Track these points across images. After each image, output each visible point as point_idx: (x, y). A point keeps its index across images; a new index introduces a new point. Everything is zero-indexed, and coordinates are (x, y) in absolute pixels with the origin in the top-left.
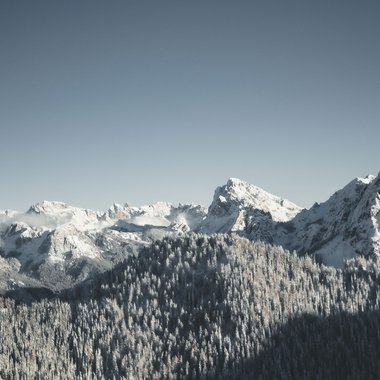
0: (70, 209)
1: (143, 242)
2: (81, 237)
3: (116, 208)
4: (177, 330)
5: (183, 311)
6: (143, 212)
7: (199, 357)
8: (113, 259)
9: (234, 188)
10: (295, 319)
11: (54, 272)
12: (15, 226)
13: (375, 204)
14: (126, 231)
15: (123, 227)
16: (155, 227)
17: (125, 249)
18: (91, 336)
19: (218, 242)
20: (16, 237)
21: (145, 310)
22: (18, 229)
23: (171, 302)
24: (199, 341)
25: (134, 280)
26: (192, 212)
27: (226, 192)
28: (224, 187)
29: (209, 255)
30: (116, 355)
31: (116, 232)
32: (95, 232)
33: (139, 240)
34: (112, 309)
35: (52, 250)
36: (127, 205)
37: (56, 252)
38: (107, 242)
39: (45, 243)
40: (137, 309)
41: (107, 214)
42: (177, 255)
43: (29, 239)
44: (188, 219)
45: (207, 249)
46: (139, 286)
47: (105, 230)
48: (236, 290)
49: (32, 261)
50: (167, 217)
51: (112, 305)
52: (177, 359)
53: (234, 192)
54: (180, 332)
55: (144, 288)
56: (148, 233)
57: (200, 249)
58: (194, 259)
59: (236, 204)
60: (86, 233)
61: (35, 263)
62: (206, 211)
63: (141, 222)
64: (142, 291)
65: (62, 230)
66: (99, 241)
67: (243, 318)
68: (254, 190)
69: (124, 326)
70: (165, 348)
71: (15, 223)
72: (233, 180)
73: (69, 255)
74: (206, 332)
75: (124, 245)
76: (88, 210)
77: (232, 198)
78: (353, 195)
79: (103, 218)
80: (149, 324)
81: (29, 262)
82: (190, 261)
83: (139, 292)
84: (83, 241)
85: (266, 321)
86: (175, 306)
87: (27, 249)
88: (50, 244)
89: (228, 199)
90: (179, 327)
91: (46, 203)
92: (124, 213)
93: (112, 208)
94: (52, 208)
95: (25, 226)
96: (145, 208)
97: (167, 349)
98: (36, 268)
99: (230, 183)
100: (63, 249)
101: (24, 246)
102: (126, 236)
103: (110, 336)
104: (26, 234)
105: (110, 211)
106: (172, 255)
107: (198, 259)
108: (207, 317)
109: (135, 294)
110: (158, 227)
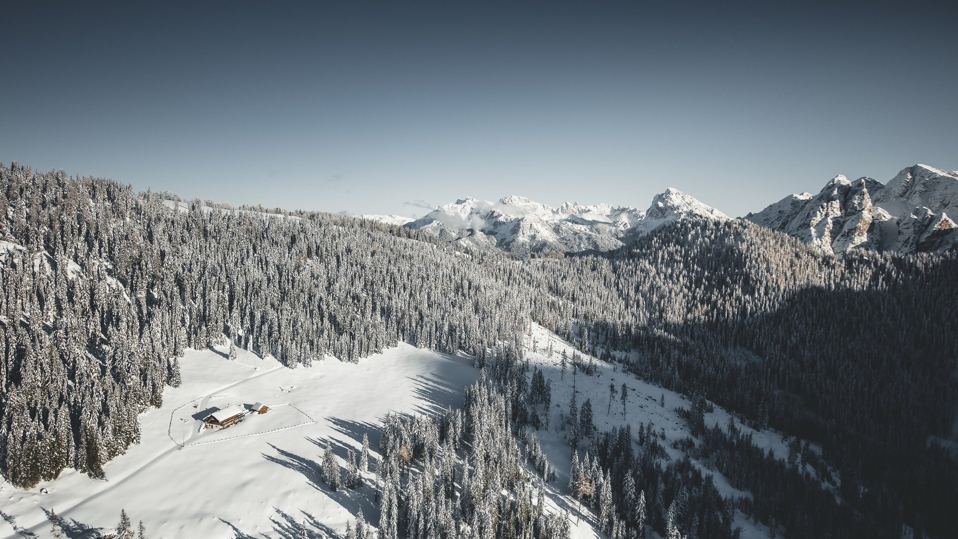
0: (532, 203)
1: (590, 233)
2: (543, 225)
3: (567, 206)
4: (703, 286)
5: (706, 273)
6: (589, 211)
7: (724, 307)
8: (566, 244)
9: (671, 196)
10: (807, 289)
11: (521, 249)
12: (493, 212)
13: (816, 216)
14: (577, 223)
15: (575, 220)
16: (600, 222)
17: (576, 237)
18: (632, 284)
19: (734, 225)
20: (494, 220)
21: (673, 270)
22: (495, 214)
23: (695, 267)
24: (723, 296)
25: (661, 248)
26: (632, 213)
27: (664, 199)
28: (662, 195)
29: (726, 234)
30: (655, 299)
31: (570, 224)
32: (553, 222)
33: (588, 231)
34: (645, 267)
35: (521, 233)
36: (576, 204)
37: (523, 234)
38: (562, 230)
39: (516, 227)
40: (667, 270)
41: (560, 210)
42: (697, 233)
43: (504, 223)
44: (629, 218)
45: (724, 230)
46: (666, 252)
47: (561, 221)
48: (754, 262)
49: (505, 239)
50: (608, 216)
51: (645, 264)
52: (706, 306)
53: (671, 199)
54: (704, 288)
55: (671, 255)
56: (595, 227)
57: (718, 230)
58: (713, 236)
59: (672, 209)
60: (547, 222)
61: (507, 240)
62: (644, 213)
63: (588, 217)
64: (668, 256)
65: (529, 218)
66: (557, 229)
67: (761, 284)
68: (688, 199)
69: (657, 279)
70: (694, 298)
71: (494, 209)
72: (671, 189)
73: (533, 237)
74: (729, 291)
75: (576, 234)
76: (545, 205)
77: (669, 204)
78: (788, 209)
79: (557, 212)
80: (678, 280)
81: (503, 240)
82: (709, 237)
83: (666, 256)
84: (544, 229)
85: (782, 288)
86: (699, 269)
87: (501, 230)
88: (520, 228)
89: (665, 205)
90: (704, 284)
91: (514, 197)
92: (573, 210)
93: (564, 206)
94: (518, 202)
95: (501, 213)
96: (590, 207)
97: (696, 299)
98: (508, 244)
99: (668, 192)
100: (528, 233)
101: (499, 228)
102: (577, 227)
103: (648, 285)
104: (501, 219)
105: (562, 207)
106: (693, 232)
107: (716, 237)
108: (728, 279)
109: (663, 258)
110: (603, 223)
